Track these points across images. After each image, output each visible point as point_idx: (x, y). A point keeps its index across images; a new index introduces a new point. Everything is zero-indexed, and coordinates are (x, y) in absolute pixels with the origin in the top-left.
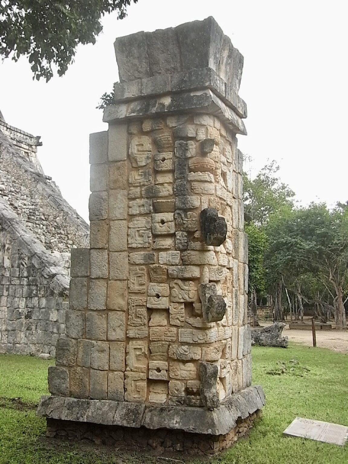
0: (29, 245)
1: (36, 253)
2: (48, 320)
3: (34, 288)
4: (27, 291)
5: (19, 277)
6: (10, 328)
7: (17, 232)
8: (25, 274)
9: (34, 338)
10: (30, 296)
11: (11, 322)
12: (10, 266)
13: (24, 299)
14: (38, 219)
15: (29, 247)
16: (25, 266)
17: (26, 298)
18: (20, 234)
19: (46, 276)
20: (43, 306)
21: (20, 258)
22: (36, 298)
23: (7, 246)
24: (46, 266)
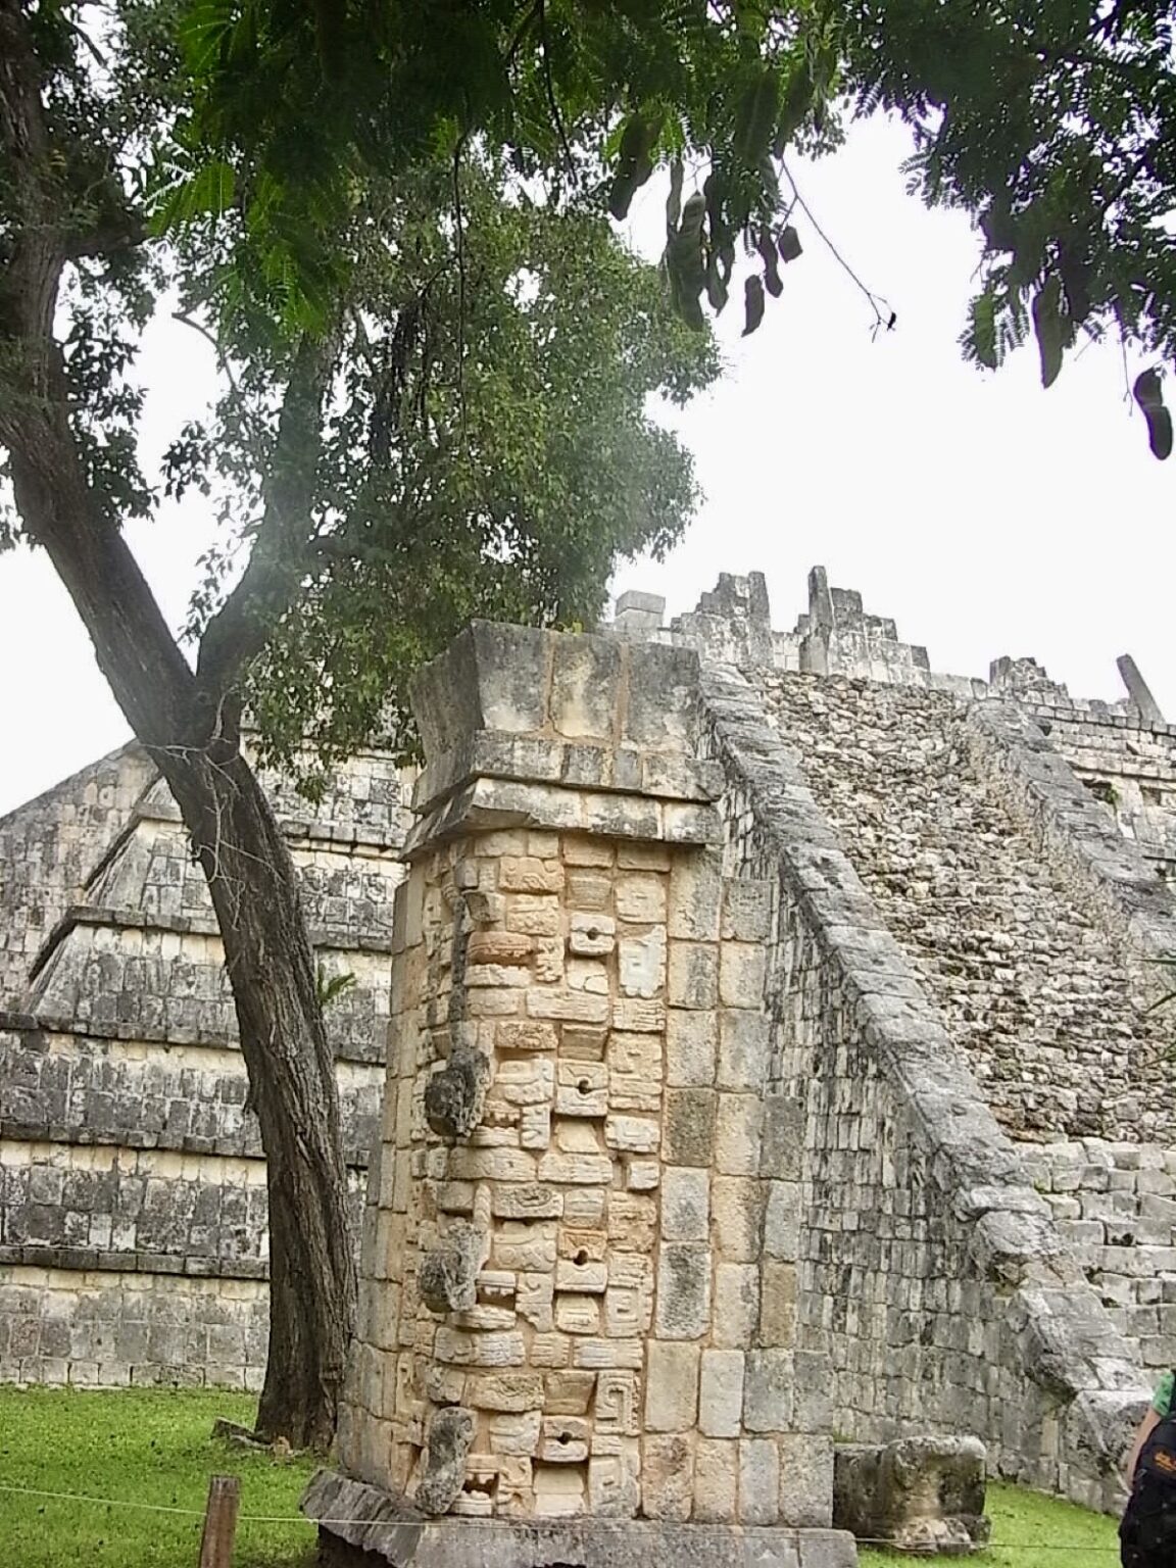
0: (930, 1121)
1: (942, 1145)
2: (965, 1351)
3: (938, 1250)
4: (925, 1261)
5: (909, 1218)
6: (891, 1371)
7: (906, 1084)
8: (922, 1209)
9: (936, 1405)
10: (930, 1277)
11: (893, 1351)
12: (894, 1185)
13: (920, 1283)
14: (1100, 1034)
15: (928, 1126)
16: (922, 1184)
17: (923, 1279)
18: (913, 1087)
19: (959, 1214)
20: (955, 1307)
21: (913, 1161)
22: (943, 1282)
23: (889, 1123)
24: (962, 1184)
